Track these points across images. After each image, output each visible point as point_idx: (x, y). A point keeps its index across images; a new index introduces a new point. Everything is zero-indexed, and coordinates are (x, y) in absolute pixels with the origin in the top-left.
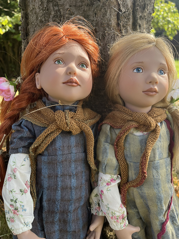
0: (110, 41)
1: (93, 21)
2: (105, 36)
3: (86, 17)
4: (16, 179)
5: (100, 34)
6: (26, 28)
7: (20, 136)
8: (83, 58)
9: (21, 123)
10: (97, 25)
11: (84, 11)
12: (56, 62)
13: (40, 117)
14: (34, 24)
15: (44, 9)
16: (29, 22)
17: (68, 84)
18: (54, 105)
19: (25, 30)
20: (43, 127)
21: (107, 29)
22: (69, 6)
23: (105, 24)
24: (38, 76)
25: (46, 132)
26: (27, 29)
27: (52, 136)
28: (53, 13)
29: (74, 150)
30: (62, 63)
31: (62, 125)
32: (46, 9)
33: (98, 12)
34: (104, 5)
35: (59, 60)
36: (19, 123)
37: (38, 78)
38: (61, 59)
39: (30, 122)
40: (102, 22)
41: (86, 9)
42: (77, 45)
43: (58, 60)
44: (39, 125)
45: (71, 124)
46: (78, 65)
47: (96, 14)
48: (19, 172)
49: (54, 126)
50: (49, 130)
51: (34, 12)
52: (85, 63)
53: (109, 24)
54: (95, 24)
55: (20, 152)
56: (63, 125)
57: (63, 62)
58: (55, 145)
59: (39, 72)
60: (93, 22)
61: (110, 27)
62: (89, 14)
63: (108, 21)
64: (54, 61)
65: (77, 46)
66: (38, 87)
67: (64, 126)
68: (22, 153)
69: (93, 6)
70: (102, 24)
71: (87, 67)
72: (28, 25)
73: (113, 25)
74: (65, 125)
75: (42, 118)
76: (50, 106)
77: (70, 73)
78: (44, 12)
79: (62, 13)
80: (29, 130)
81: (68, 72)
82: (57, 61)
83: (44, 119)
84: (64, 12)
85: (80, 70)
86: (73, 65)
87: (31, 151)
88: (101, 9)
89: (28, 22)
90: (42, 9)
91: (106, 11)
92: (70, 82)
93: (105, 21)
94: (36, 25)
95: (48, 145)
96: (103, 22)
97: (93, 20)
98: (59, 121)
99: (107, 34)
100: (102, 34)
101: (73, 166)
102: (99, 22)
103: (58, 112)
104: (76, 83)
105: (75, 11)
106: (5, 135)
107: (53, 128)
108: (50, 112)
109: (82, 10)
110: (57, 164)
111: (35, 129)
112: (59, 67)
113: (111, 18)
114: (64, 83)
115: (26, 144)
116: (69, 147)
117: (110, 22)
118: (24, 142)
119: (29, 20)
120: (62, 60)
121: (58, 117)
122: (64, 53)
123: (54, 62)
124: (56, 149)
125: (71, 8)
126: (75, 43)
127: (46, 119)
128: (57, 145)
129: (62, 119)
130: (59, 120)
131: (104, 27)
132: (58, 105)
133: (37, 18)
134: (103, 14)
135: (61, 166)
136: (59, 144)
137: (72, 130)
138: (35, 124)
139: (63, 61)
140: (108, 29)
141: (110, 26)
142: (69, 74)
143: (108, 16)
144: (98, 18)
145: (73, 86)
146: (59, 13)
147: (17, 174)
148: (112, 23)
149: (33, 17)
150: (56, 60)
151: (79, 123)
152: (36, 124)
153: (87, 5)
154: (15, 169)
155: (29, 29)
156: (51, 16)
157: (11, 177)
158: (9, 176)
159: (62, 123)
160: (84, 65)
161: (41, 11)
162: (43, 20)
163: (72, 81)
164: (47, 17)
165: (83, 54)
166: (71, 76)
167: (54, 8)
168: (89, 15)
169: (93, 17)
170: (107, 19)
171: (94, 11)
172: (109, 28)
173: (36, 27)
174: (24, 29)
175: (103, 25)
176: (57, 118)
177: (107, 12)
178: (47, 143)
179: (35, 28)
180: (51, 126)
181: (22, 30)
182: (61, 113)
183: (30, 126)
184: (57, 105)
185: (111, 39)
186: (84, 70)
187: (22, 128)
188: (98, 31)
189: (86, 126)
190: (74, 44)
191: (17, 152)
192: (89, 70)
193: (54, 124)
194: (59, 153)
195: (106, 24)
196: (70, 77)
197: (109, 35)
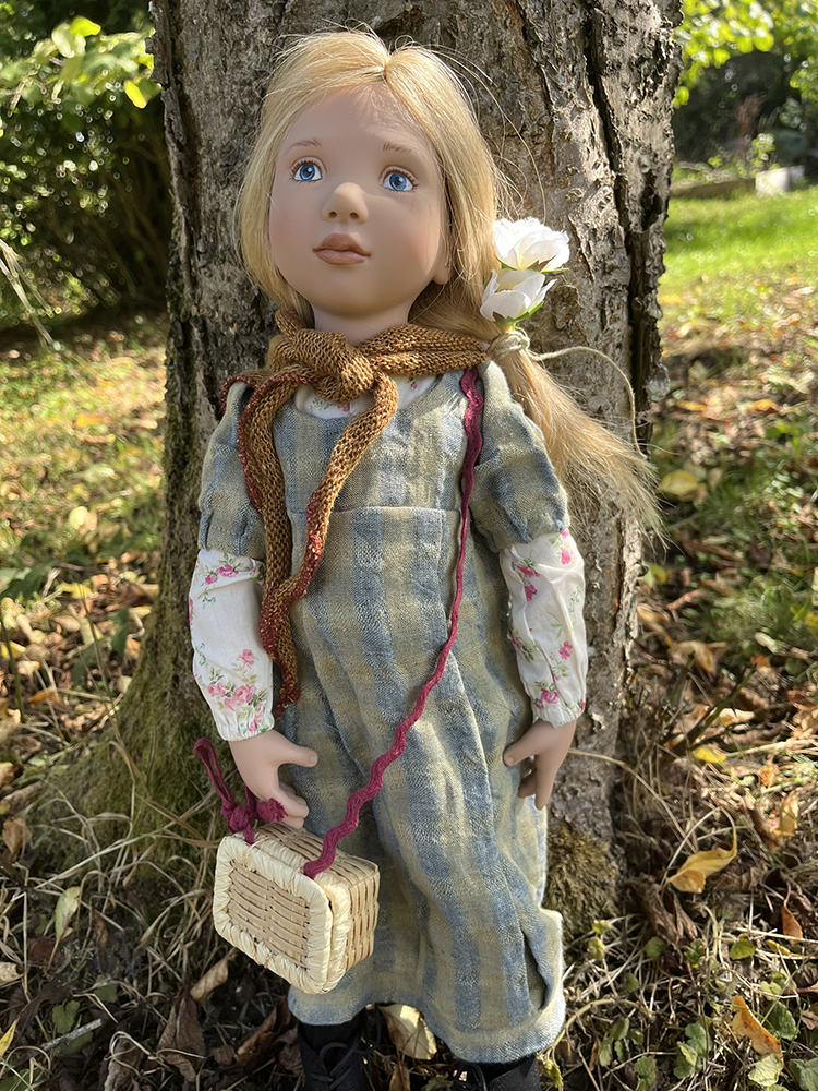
2: (457, 33)
5: (435, 26)
6: (173, 41)
14: (199, 24)
16: (183, 16)
19: (169, 50)
21: (462, 4)
26: (177, 43)
72: (179, 30)
89: (180, 17)
94: (206, 25)
99: (461, 26)
100: (444, 30)
119: (182, 8)
140: (467, 4)
155: (182, 45)
173: (205, 30)
174: (165, 46)
179: (204, 39)
181: (156, 49)
185: (481, 41)
188: (428, 15)
197: (470, 28)
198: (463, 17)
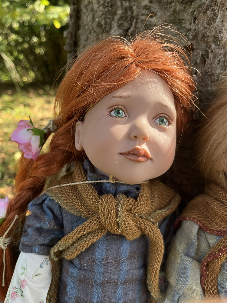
0: (215, 67)
1: (190, 30)
2: (208, 58)
3: (176, 23)
4: (23, 297)
5: (199, 54)
6: (76, 33)
7: (38, 225)
8: (165, 107)
9: (44, 201)
10: (195, 37)
11: (174, 11)
12: (113, 113)
13: (75, 197)
14: (88, 29)
15: (106, 4)
17: (129, 157)
18: (102, 181)
19: (74, 37)
20: (78, 216)
21: (213, 46)
22: (149, 2)
23: (211, 37)
24: (79, 127)
25: (80, 232)
26: (77, 35)
27: (91, 239)
28: (120, 12)
29: (125, 266)
30: (124, 115)
31: (109, 224)
32: (110, 5)
33: (201, 14)
34: (213, 4)
35: (119, 108)
36: (41, 200)
37: (79, 131)
38: (122, 108)
39: (57, 203)
40: (206, 33)
41: (178, 9)
42: (156, 80)
43: (117, 108)
44: (71, 211)
45: (125, 224)
46: (154, 118)
47: (195, 18)
48: (30, 288)
49: (96, 224)
50: (85, 229)
51: (90, 8)
52: (167, 117)
53: (217, 37)
54: (192, 37)
55: (35, 252)
56: (111, 225)
57: (125, 113)
58: (93, 254)
59: (82, 120)
60: (189, 32)
61: (218, 43)
62: (182, 17)
63: (217, 33)
64: (109, 110)
65: (157, 83)
66: (78, 147)
67: (111, 228)
68: (39, 253)
69: (193, 3)
70: (204, 36)
71: (169, 124)
72: (79, 30)
73: (225, 39)
74: (114, 225)
75: (78, 200)
76: (93, 182)
77: (136, 137)
78: (106, 9)
79: (135, 13)
80: (55, 217)
81: (132, 135)
82: (114, 111)
83: (81, 202)
84: (138, 12)
85: (156, 130)
86: (143, 122)
87: (52, 254)
88: (207, 10)
89: (80, 24)
90: (103, 5)
91: (215, 15)
92: (134, 154)
93: (211, 31)
94: (91, 30)
95: (82, 252)
96: (208, 33)
97: (189, 28)
98: (105, 218)
99: (211, 56)
100: (202, 55)
101: (120, 291)
102: (200, 33)
103: (105, 200)
104: (145, 156)
105: (157, 11)
106: (16, 217)
107: (92, 226)
108: (92, 195)
109: (170, 9)
110: (92, 286)
111: (64, 216)
112: (117, 123)
113: (223, 28)
114: (121, 154)
115: (47, 241)
116: (117, 260)
117: (220, 35)
118: (44, 237)
119: (81, 21)
120: (124, 109)
121: (104, 210)
122: (129, 97)
123: (109, 112)
124: (94, 262)
125: (152, 5)
126: (152, 77)
127: (84, 202)
128: (97, 255)
129: (111, 214)
130: (104, 215)
131: (208, 42)
132: (108, 181)
133: (93, 18)
134: (210, 19)
135: (100, 291)
136: (100, 253)
137: (127, 234)
138: (64, 209)
139: (125, 111)
140: (215, 46)
141: (220, 41)
142: (134, 139)
143: (217, 23)
144: (198, 25)
145: (139, 161)
146: (129, 13)
147: (27, 291)
148: (224, 37)
149: (87, 17)
150: (113, 108)
151: (139, 221)
152: (67, 208)
153: (182, 2)
154: (24, 281)
155: (79, 36)
156: (116, 17)
157: (15, 293)
158: (14, 290)
159: (110, 221)
160: (165, 120)
161: (101, 8)
162: (103, 22)
163: (138, 153)
164: (110, 18)
165: (165, 100)
166: (138, 142)
167: (122, 4)
168: (183, 20)
169: (191, 24)
170: (215, 28)
171: (193, 14)
172: (216, 44)
173: (90, 33)
174: (72, 36)
175: (206, 39)
176: (102, 211)
177: (217, 17)
178: (79, 250)
179: (89, 36)
180: (90, 222)
181: (69, 37)
182: (110, 202)
183: (56, 210)
184: (105, 181)
185: (218, 64)
186: (163, 130)
187: (44, 211)
188: (196, 48)
189: (152, 229)
190: (151, 80)
191: (31, 251)
192: (172, 129)
193: (95, 220)
194: (99, 269)
195: (213, 37)
196: (135, 145)
197: (215, 57)
198: (212, 51)
